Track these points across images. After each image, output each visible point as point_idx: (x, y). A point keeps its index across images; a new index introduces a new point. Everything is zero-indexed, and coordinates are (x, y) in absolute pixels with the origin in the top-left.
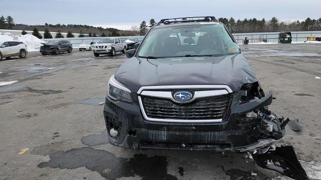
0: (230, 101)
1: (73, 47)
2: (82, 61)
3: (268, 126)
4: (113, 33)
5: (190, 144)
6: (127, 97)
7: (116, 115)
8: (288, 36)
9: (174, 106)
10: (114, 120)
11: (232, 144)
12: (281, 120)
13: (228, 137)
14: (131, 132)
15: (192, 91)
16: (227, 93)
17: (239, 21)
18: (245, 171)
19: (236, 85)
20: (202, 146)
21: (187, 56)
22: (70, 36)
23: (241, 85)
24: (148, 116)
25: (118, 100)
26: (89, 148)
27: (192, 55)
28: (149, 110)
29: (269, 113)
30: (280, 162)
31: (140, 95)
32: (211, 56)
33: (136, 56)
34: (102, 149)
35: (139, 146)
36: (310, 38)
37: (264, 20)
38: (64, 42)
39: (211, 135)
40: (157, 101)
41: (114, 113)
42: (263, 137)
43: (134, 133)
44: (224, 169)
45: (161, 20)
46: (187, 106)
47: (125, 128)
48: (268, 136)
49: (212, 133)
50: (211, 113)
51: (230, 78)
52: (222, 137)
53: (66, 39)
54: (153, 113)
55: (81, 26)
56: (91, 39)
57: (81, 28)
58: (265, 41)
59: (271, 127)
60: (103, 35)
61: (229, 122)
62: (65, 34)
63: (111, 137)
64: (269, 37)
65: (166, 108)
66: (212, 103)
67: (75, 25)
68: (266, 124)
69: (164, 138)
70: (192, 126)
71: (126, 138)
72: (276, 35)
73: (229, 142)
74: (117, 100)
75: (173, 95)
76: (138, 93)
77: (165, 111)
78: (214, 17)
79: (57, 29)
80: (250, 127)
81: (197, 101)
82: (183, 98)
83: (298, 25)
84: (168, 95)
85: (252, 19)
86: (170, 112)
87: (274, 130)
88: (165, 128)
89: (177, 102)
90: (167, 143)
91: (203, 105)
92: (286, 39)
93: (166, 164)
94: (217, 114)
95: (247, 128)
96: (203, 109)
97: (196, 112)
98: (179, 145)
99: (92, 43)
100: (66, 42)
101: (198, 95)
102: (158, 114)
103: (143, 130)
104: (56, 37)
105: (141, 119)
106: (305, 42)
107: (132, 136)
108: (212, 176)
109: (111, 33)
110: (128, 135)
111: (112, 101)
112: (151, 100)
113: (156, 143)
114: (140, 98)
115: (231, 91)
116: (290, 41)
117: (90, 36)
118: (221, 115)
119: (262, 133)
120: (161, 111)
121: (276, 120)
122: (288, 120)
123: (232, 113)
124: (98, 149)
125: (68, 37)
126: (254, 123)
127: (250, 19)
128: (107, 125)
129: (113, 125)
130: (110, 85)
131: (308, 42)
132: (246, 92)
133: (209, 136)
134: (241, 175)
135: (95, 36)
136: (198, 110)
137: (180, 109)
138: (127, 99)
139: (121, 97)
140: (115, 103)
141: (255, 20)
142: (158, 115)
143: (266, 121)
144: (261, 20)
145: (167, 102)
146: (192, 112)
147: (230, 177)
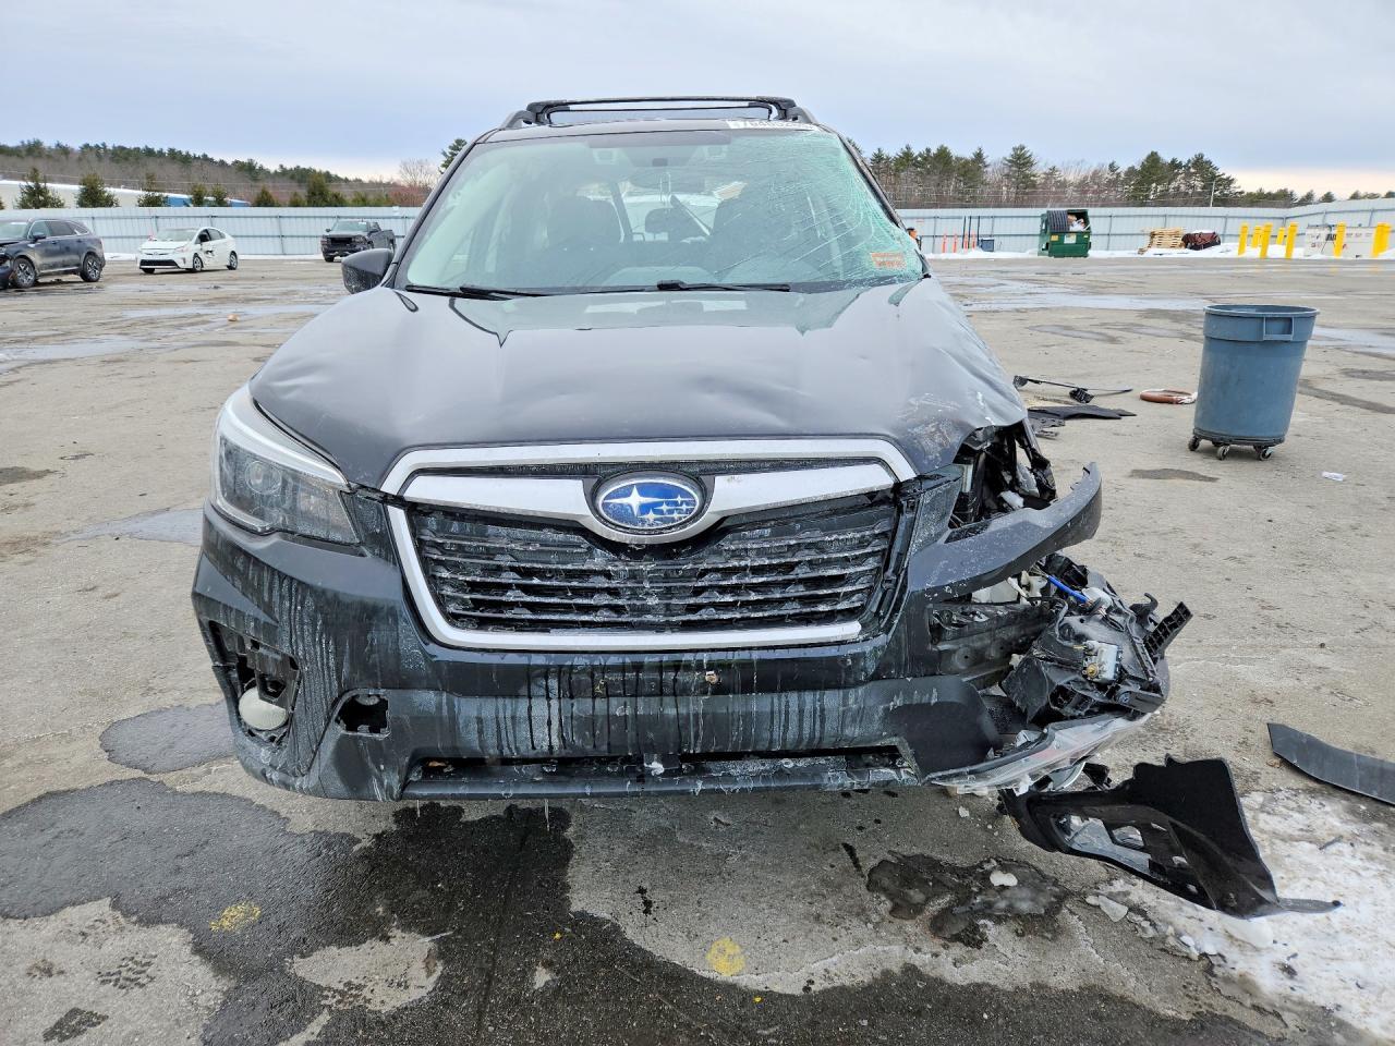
0: (902, 528)
1: (107, 256)
2: (151, 322)
3: (1088, 653)
4: (312, 194)
5: (686, 758)
6: (323, 515)
7: (263, 617)
8: (1077, 226)
9: (599, 560)
10: (256, 645)
11: (906, 750)
12: (1142, 613)
13: (892, 716)
14: (354, 714)
15: (701, 474)
16: (888, 481)
17: (878, 158)
18: (961, 861)
19: (931, 436)
20: (754, 766)
21: (663, 287)
22: (92, 197)
23: (956, 440)
24: (453, 619)
25: (272, 531)
26: (146, 785)
27: (688, 281)
28: (460, 587)
29: (1079, 578)
30: (1145, 829)
31: (398, 500)
32: (784, 288)
33: (391, 284)
34: (218, 787)
35: (405, 784)
36: (1161, 235)
37: (979, 156)
38: (55, 227)
39: (801, 711)
40: (499, 537)
41: (251, 609)
42: (1068, 710)
43: (374, 716)
44: (856, 862)
45: (531, 107)
46: (670, 556)
47: (318, 688)
48: (1098, 704)
49: (808, 697)
50: (801, 591)
51: (896, 401)
52: (861, 716)
53: (71, 212)
54: (477, 604)
55: (149, 152)
56: (200, 218)
57: (152, 166)
58: (987, 244)
59: (1107, 655)
60: (264, 201)
61: (896, 638)
62: (66, 191)
63: (251, 733)
64: (1002, 227)
65: (555, 573)
66: (808, 536)
67: (122, 149)
68: (1080, 638)
69: (546, 738)
70: (700, 667)
71: (328, 747)
72: (1029, 220)
73: (894, 741)
74: (264, 534)
75: (592, 497)
76: (391, 486)
77: (552, 591)
78: (791, 104)
79: (30, 162)
80: (993, 653)
81: (727, 531)
82: (651, 516)
83: (1112, 183)
84: (565, 499)
85: (934, 151)
86: (577, 592)
87: (1122, 675)
88: (553, 683)
89: (616, 536)
90: (566, 765)
91: (761, 552)
92: (1070, 240)
93: (563, 854)
94: (834, 597)
95: (978, 659)
96: (757, 571)
97: (723, 590)
98: (632, 766)
99: (204, 238)
100: (68, 228)
101: (731, 495)
102: (511, 605)
103: (427, 699)
104: (24, 205)
105: (409, 641)
106: (1142, 251)
107: (363, 731)
108: (801, 907)
109: (303, 193)
110: (341, 730)
111: (240, 539)
112: (468, 526)
113: (507, 762)
114: (398, 517)
115: (906, 473)
116: (1082, 248)
117: (198, 201)
118: (856, 602)
119: (1061, 689)
120: (528, 589)
121: (1119, 612)
122: (1181, 615)
123: (911, 588)
124: (199, 787)
125: (82, 204)
126: (1011, 632)
127: (922, 150)
128: (223, 672)
129: (251, 673)
130: (224, 441)
131: (1151, 253)
132: (970, 470)
133: (794, 718)
134: (940, 887)
135: (220, 202)
136: (734, 580)
137: (633, 575)
138: (327, 523)
139: (293, 510)
140: (257, 546)
141: (943, 154)
142: (508, 615)
143: (1074, 621)
144: (969, 155)
145: (561, 537)
146: (698, 592)
147: (889, 905)
